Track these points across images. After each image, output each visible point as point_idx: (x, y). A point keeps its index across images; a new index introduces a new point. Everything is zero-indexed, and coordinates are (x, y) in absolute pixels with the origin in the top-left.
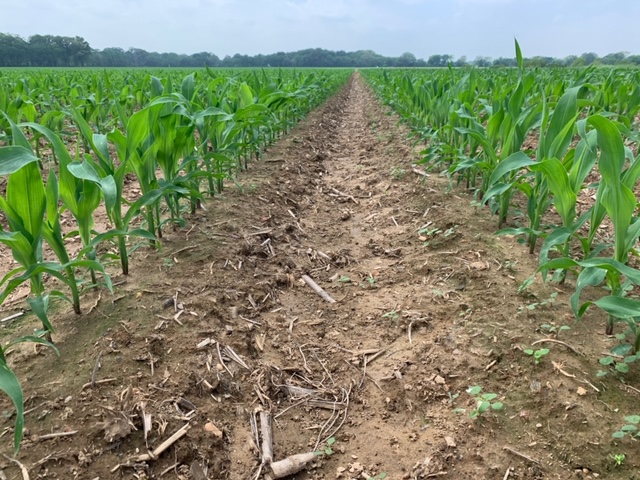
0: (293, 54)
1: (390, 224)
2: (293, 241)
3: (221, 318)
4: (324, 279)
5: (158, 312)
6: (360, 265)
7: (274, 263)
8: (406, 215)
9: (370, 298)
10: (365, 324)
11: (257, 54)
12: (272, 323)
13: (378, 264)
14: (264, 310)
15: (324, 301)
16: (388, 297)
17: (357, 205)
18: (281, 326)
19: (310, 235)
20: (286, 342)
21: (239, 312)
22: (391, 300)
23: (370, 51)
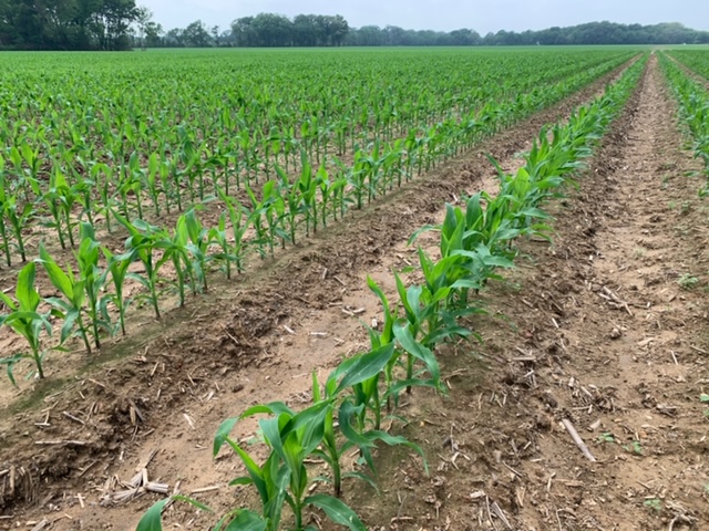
0: (571, 29)
1: (668, 360)
2: (555, 364)
3: (488, 464)
4: (583, 426)
5: (438, 450)
6: (626, 416)
7: (535, 396)
8: (690, 352)
9: (633, 466)
10: (624, 501)
11: (525, 30)
12: (532, 476)
13: (647, 420)
14: (524, 458)
15: (583, 457)
16: (653, 473)
17: (631, 318)
18: (540, 482)
19: (573, 357)
20: (544, 501)
21: (502, 457)
22: (656, 476)
23: (677, 24)
